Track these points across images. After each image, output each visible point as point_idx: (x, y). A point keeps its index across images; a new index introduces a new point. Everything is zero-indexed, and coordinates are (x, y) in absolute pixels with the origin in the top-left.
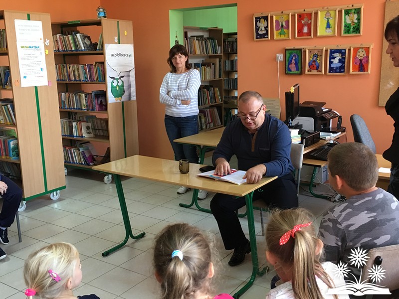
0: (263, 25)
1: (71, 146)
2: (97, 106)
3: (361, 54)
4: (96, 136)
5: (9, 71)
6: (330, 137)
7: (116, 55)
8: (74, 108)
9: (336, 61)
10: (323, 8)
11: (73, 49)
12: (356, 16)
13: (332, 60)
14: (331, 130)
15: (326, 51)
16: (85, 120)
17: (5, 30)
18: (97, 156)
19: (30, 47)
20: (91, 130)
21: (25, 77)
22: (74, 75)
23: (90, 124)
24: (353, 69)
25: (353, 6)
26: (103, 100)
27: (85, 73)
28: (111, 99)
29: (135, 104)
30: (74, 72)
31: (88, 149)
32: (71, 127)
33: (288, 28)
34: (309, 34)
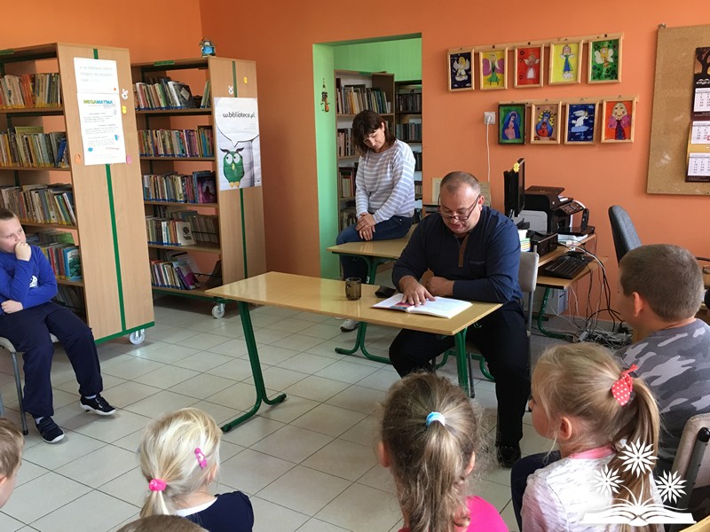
0: (462, 67)
1: (159, 259)
2: (201, 196)
3: (619, 112)
4: (199, 243)
5: (66, 140)
6: (572, 242)
7: (232, 115)
8: (164, 199)
9: (580, 122)
10: (559, 39)
11: (163, 106)
12: (611, 52)
13: (573, 122)
14: (571, 231)
15: (564, 107)
16: (180, 218)
17: (59, 74)
18: (200, 275)
19: (98, 102)
20: (190, 234)
21: (90, 150)
22: (164, 146)
23: (188, 225)
24: (606, 135)
25: (606, 36)
26: (210, 187)
27: (182, 143)
28: (224, 184)
29: (261, 192)
30: (164, 142)
31: (185, 264)
32: (159, 230)
33: (503, 72)
34: (537, 80)
